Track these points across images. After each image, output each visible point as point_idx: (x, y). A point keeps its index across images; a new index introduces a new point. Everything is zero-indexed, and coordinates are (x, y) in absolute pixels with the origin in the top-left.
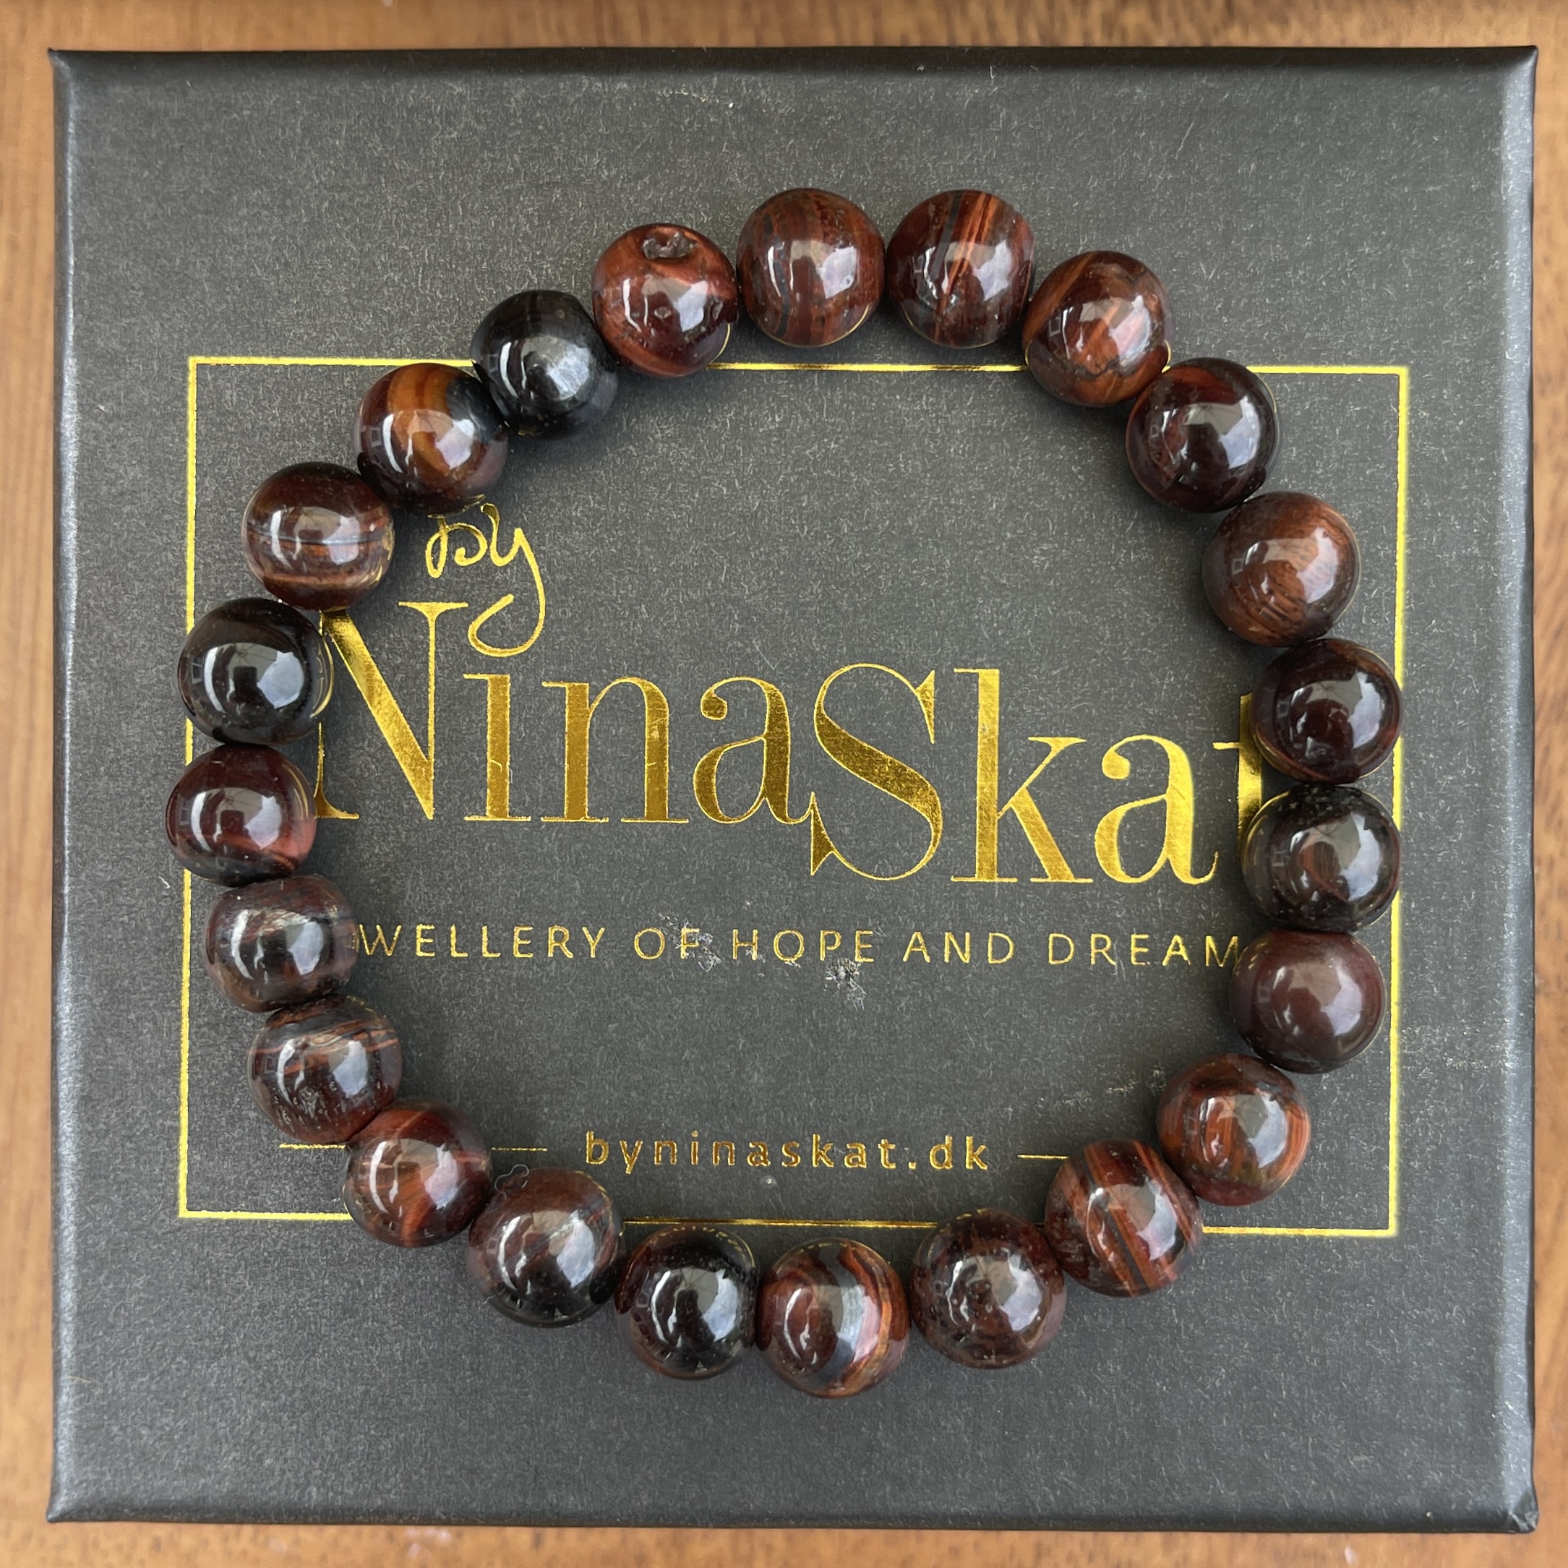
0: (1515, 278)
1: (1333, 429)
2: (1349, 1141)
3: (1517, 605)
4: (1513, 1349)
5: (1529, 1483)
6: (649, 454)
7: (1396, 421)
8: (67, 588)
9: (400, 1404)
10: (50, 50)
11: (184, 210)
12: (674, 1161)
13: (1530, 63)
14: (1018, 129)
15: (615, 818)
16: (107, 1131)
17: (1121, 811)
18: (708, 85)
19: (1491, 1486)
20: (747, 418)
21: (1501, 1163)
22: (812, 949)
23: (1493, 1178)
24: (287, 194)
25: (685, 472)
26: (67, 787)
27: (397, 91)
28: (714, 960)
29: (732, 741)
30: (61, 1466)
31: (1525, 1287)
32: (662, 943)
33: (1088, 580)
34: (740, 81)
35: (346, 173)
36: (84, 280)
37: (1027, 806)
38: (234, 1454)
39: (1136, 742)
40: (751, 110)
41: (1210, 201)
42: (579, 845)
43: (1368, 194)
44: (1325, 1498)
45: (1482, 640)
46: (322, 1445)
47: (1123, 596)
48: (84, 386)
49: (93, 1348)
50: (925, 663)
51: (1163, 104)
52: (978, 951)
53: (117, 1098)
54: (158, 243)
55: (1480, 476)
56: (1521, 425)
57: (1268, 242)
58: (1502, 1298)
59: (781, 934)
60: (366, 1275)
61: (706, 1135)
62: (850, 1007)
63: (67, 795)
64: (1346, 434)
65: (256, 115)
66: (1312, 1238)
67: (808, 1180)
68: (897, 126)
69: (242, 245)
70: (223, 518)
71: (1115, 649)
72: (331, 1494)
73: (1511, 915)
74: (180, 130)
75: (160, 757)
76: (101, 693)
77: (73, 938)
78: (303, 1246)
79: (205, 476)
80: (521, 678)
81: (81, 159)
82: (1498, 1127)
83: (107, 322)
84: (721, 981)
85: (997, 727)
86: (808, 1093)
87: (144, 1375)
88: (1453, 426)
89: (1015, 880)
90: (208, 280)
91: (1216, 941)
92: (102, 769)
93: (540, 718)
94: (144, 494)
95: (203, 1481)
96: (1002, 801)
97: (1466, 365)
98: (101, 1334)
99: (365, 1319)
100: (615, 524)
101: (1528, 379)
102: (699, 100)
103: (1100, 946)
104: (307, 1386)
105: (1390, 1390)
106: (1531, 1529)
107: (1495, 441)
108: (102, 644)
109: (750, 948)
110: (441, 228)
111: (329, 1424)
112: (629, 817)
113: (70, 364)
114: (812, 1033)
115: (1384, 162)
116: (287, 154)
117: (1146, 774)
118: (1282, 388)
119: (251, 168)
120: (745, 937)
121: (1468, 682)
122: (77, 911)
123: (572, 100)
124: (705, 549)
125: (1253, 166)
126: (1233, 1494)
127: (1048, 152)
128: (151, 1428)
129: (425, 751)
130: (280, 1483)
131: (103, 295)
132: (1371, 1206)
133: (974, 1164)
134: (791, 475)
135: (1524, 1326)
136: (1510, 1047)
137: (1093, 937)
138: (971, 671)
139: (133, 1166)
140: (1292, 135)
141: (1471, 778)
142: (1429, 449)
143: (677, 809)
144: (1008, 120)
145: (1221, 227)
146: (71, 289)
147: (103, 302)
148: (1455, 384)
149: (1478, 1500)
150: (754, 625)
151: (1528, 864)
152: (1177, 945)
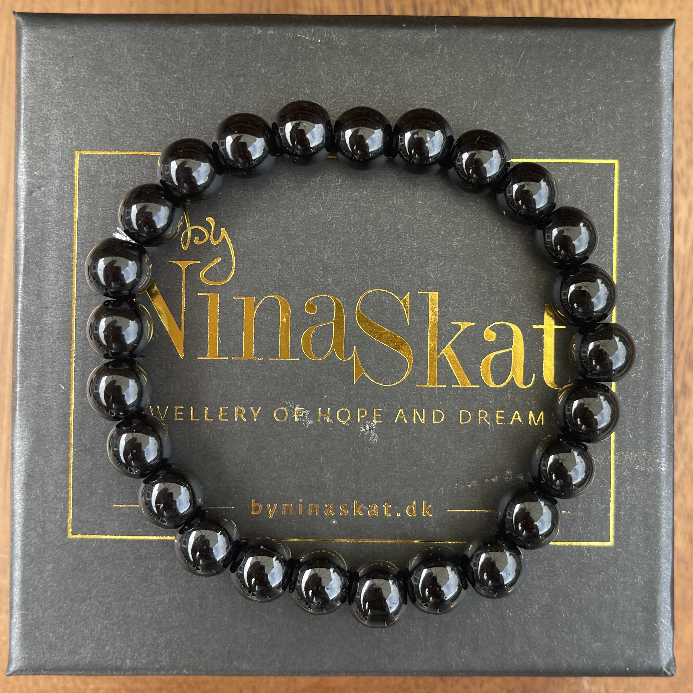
0: (666, 120)
1: (586, 187)
2: (593, 503)
3: (666, 265)
4: (665, 595)
5: (672, 655)
6: (282, 195)
7: (614, 184)
8: (19, 254)
9: (167, 622)
10: (14, 12)
11: (74, 85)
12: (291, 513)
13: (672, 27)
14: (447, 53)
15: (266, 357)
16: (35, 499)
17: (492, 355)
18: (309, 32)
19: (655, 656)
20: (326, 180)
21: (659, 513)
22: (354, 417)
23: (656, 519)
24: (120, 78)
25: (298, 204)
26: (19, 344)
27: (170, 33)
28: (310, 422)
29: (318, 324)
30: (13, 651)
31: (670, 567)
32: (287, 414)
33: (477, 253)
34: (323, 31)
35: (147, 69)
36: (28, 116)
37: (450, 353)
38: (92, 645)
39: (499, 325)
40: (328, 43)
41: (532, 86)
42: (249, 370)
43: (601, 83)
44: (581, 662)
45: (651, 280)
46: (132, 640)
47: (493, 260)
48: (28, 163)
49: (28, 597)
50: (406, 289)
51: (511, 43)
52: (429, 418)
53: (40, 483)
54: (62, 100)
55: (650, 208)
56: (668, 186)
57: (557, 104)
58: (660, 573)
59: (340, 410)
60: (152, 564)
61: (305, 501)
62: (371, 443)
63: (19, 347)
64: (591, 189)
65: (106, 43)
66: (576, 546)
67: (351, 521)
68: (394, 51)
69: (99, 100)
70: (90, 223)
71: (489, 283)
72: (136, 663)
73: (664, 403)
74: (72, 49)
75: (60, 330)
76: (34, 301)
77: (20, 411)
78: (123, 551)
79: (82, 204)
80: (224, 295)
81: (27, 61)
82: (658, 496)
83: (38, 134)
84: (313, 431)
85: (437, 317)
86: (352, 482)
87: (51, 609)
88: (639, 186)
89: (445, 386)
90: (84, 116)
91: (533, 413)
92: (34, 335)
93: (232, 313)
94: (54, 212)
95: (77, 657)
96: (439, 351)
97: (644, 159)
98: (31, 590)
99: (151, 584)
100: (267, 226)
101: (671, 166)
102: (305, 38)
103: (482, 415)
104: (125, 614)
105: (610, 613)
106: (673, 675)
107: (656, 193)
108: (35, 279)
109: (326, 416)
110: (190, 94)
111: (135, 631)
112: (272, 357)
113: (22, 154)
114: (354, 455)
115: (608, 70)
116: (120, 60)
117: (503, 339)
118: (563, 169)
119: (104, 66)
120: (324, 411)
121: (644, 299)
122: (22, 399)
123: (248, 37)
124: (307, 237)
125: (551, 71)
126: (540, 660)
127: (460, 63)
128: (54, 633)
129: (180, 328)
130: (113, 657)
131: (37, 122)
132: (602, 532)
133: (426, 514)
134: (346, 205)
135: (669, 584)
136: (664, 460)
137: (480, 411)
138: (426, 292)
139: (47, 514)
140: (568, 58)
141: (646, 342)
142: (628, 196)
143: (294, 354)
144: (443, 49)
145: (536, 98)
146: (22, 120)
147: (36, 126)
148: (639, 168)
149: (649, 663)
150: (329, 271)
151: (671, 379)
152: (517, 415)
